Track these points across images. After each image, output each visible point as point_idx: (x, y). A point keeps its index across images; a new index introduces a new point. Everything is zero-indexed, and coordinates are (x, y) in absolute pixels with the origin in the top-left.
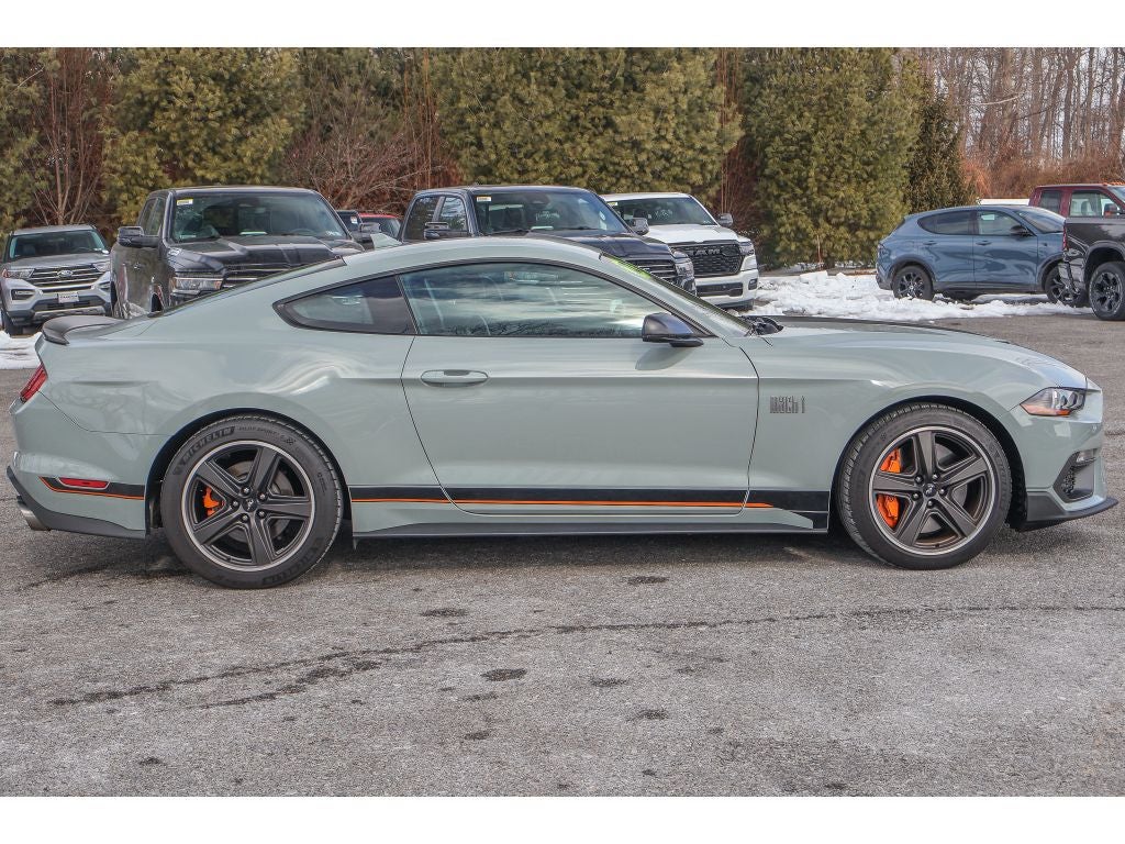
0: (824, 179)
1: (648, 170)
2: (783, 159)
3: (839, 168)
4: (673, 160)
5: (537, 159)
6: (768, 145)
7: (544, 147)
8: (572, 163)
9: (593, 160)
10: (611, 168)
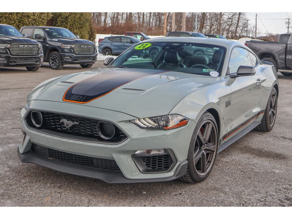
0: (71, 27)
1: (31, 23)
2: (61, 22)
3: (74, 25)
4: (36, 21)
5: (3, 19)
6: (58, 18)
7: (5, 15)
8: (12, 20)
9: (17, 19)
10: (22, 22)
